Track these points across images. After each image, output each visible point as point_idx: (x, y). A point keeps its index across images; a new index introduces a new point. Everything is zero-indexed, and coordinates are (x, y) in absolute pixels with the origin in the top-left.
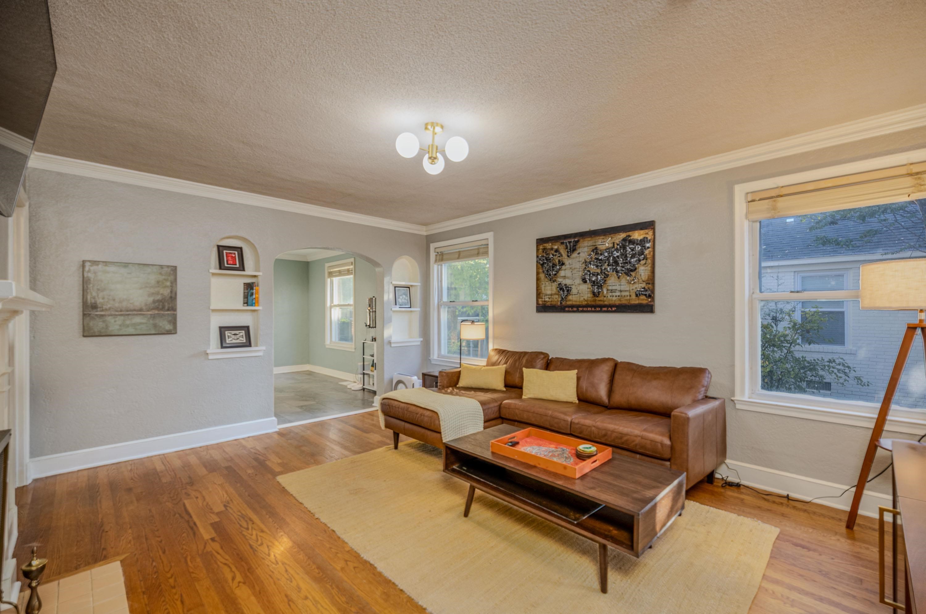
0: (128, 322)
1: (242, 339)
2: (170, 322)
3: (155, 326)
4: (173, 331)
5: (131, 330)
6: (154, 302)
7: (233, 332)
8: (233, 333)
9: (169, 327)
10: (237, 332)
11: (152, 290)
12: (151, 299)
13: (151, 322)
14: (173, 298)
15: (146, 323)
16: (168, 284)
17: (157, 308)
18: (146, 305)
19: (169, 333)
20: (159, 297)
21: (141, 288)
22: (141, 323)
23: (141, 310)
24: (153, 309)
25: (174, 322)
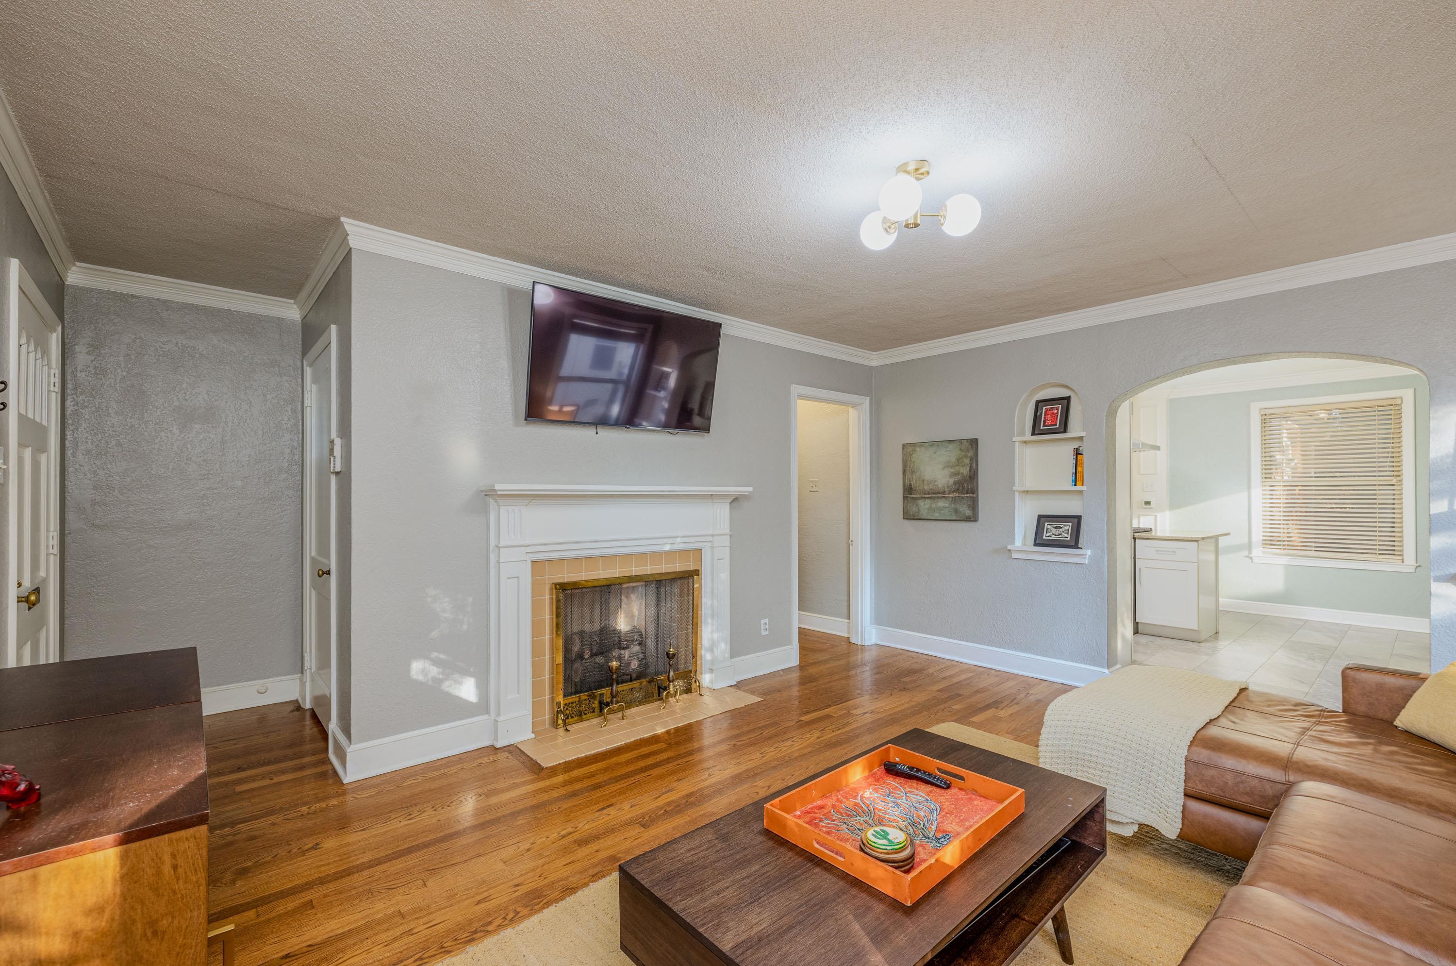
0: (934, 506)
1: (1066, 536)
2: (969, 507)
3: (956, 511)
4: (973, 518)
5: (936, 515)
6: (955, 483)
7: (1055, 524)
8: (1055, 526)
9: (968, 512)
10: (1061, 524)
11: (953, 470)
12: (952, 481)
13: (953, 505)
14: (973, 476)
15: (948, 507)
16: (967, 461)
17: (957, 490)
18: (948, 487)
19: (968, 519)
20: (959, 477)
21: (944, 469)
22: (944, 507)
23: (944, 493)
24: (954, 491)
25: (974, 505)
